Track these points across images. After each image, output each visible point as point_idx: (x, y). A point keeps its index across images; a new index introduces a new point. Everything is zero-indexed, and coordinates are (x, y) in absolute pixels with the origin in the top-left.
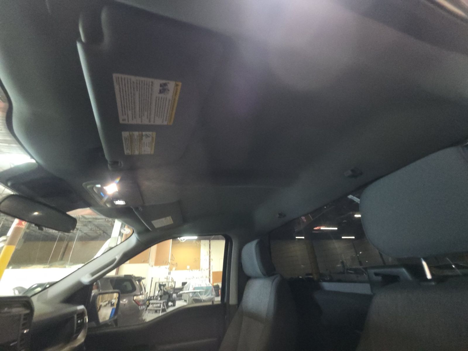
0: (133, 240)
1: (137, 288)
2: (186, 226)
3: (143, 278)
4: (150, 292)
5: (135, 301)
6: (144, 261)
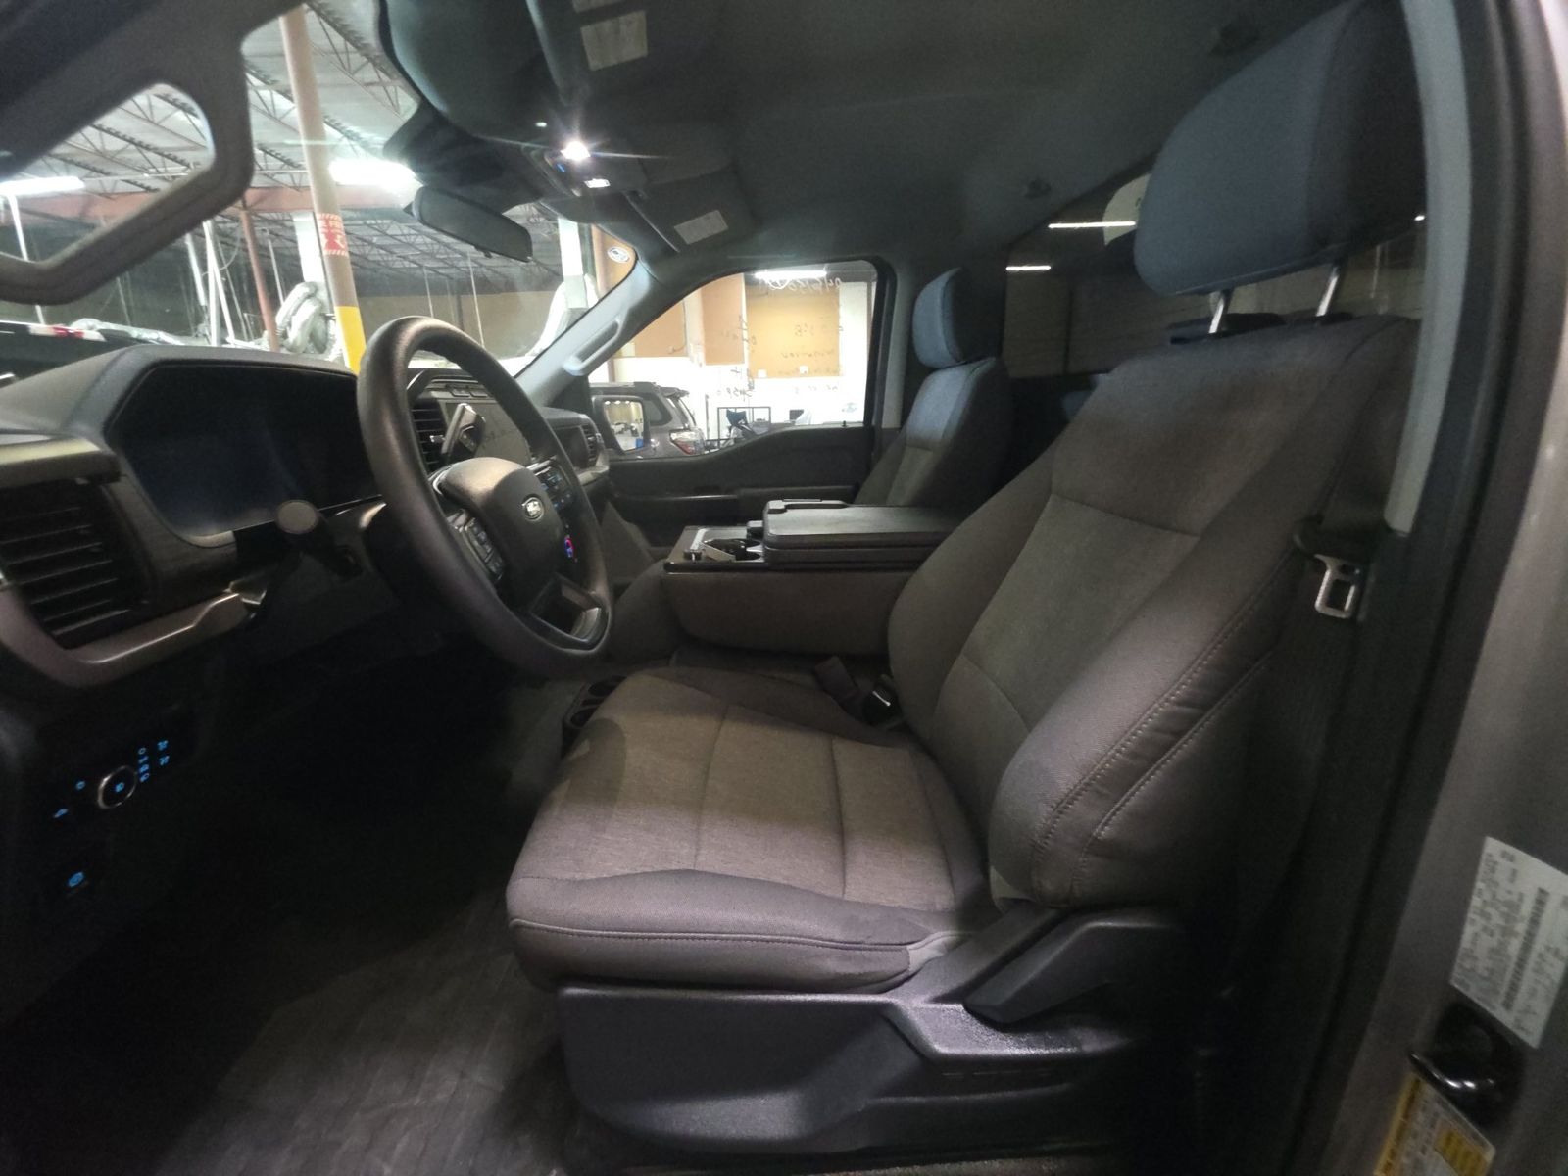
0: (642, 279)
1: (674, 413)
2: (763, 237)
3: (684, 393)
4: (708, 430)
5: (673, 442)
6: (674, 350)
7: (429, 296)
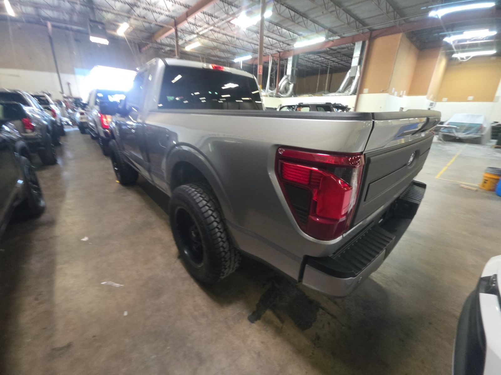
6: (383, 91)
7: (328, 75)
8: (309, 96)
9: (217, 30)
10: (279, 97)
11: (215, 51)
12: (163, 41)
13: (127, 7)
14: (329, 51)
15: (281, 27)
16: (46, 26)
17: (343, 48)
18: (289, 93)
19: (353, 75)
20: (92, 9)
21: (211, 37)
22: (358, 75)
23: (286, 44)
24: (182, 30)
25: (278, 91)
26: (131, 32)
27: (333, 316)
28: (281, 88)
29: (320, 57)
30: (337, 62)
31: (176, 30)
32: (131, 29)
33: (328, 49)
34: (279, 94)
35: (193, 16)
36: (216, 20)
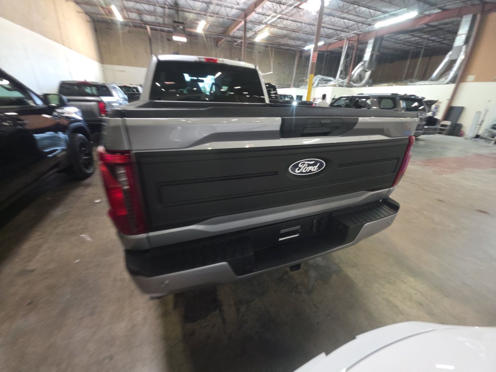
7: (421, 58)
8: (389, 86)
9: (285, 17)
10: (351, 86)
11: (285, 40)
12: (235, 35)
13: (204, 5)
14: (426, 28)
15: (359, 5)
16: (146, 29)
17: (446, 24)
18: (364, 82)
19: (453, 58)
20: (177, 11)
21: (279, 25)
22: (462, 57)
23: (366, 24)
24: (251, 21)
25: (350, 80)
26: (209, 28)
27: (224, 321)
28: (354, 77)
29: (414, 36)
30: (438, 42)
31: (245, 22)
32: (208, 25)
33: (425, 26)
34: (351, 83)
35: (261, 5)
36: (284, 7)
